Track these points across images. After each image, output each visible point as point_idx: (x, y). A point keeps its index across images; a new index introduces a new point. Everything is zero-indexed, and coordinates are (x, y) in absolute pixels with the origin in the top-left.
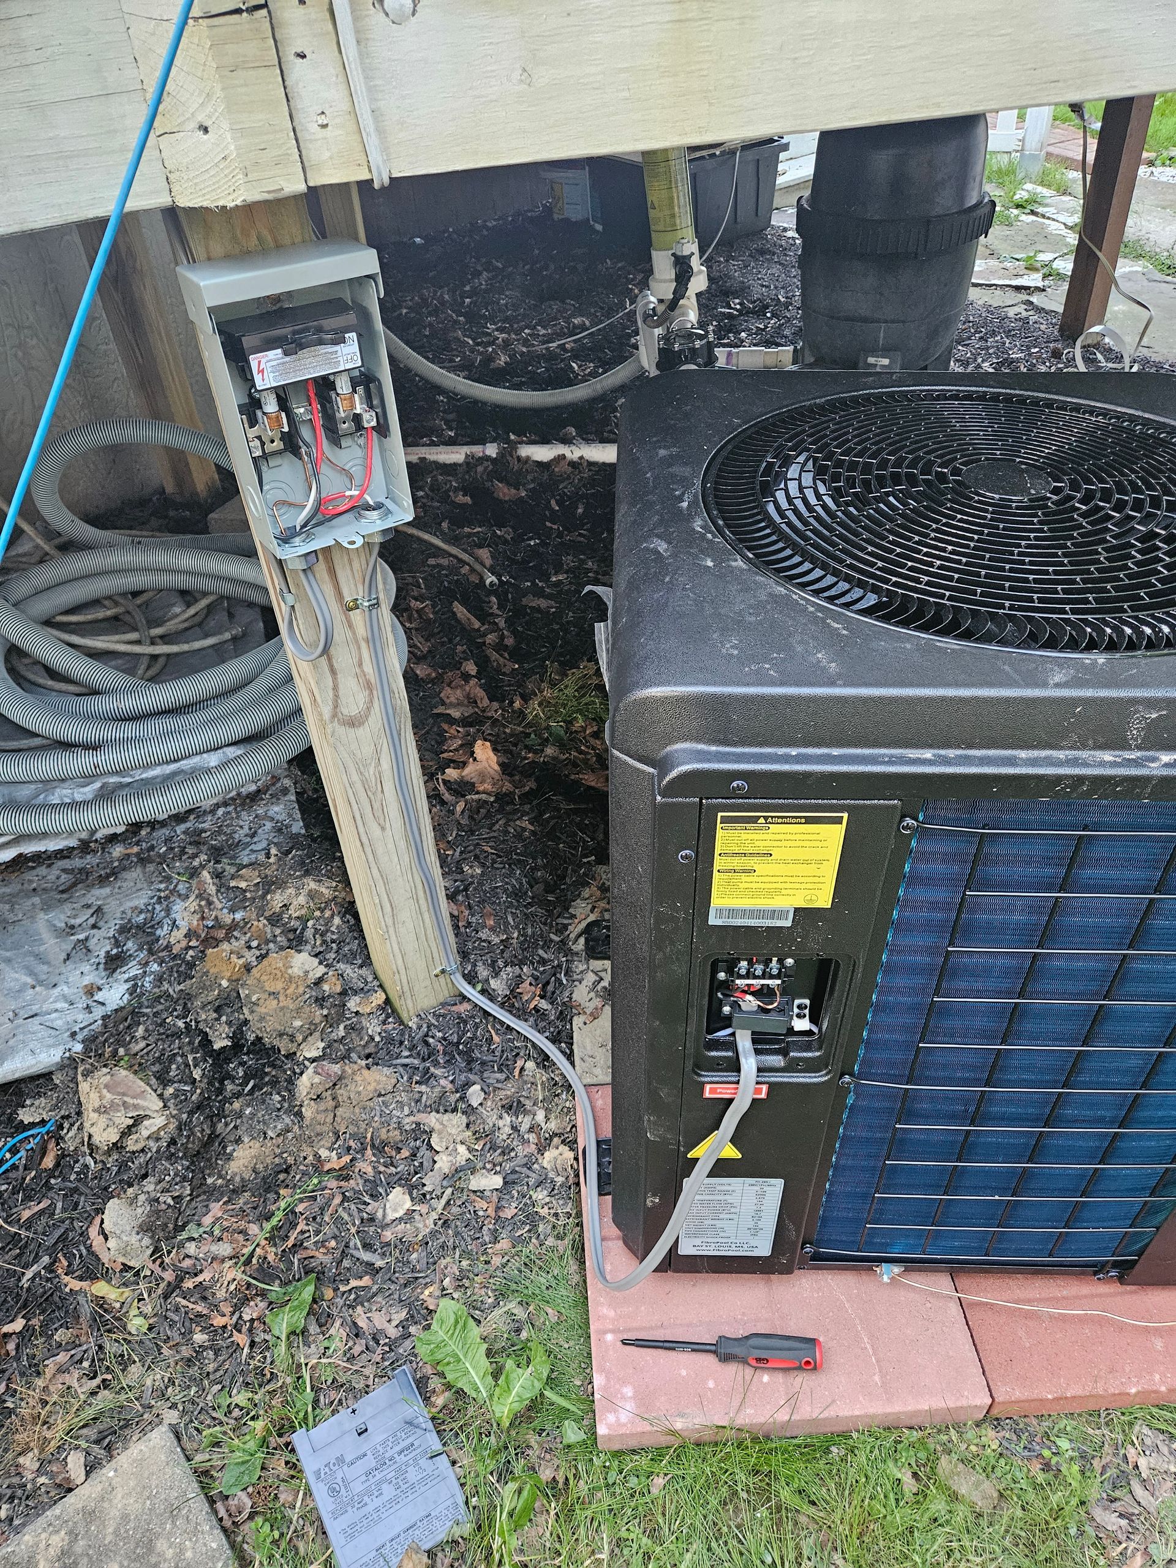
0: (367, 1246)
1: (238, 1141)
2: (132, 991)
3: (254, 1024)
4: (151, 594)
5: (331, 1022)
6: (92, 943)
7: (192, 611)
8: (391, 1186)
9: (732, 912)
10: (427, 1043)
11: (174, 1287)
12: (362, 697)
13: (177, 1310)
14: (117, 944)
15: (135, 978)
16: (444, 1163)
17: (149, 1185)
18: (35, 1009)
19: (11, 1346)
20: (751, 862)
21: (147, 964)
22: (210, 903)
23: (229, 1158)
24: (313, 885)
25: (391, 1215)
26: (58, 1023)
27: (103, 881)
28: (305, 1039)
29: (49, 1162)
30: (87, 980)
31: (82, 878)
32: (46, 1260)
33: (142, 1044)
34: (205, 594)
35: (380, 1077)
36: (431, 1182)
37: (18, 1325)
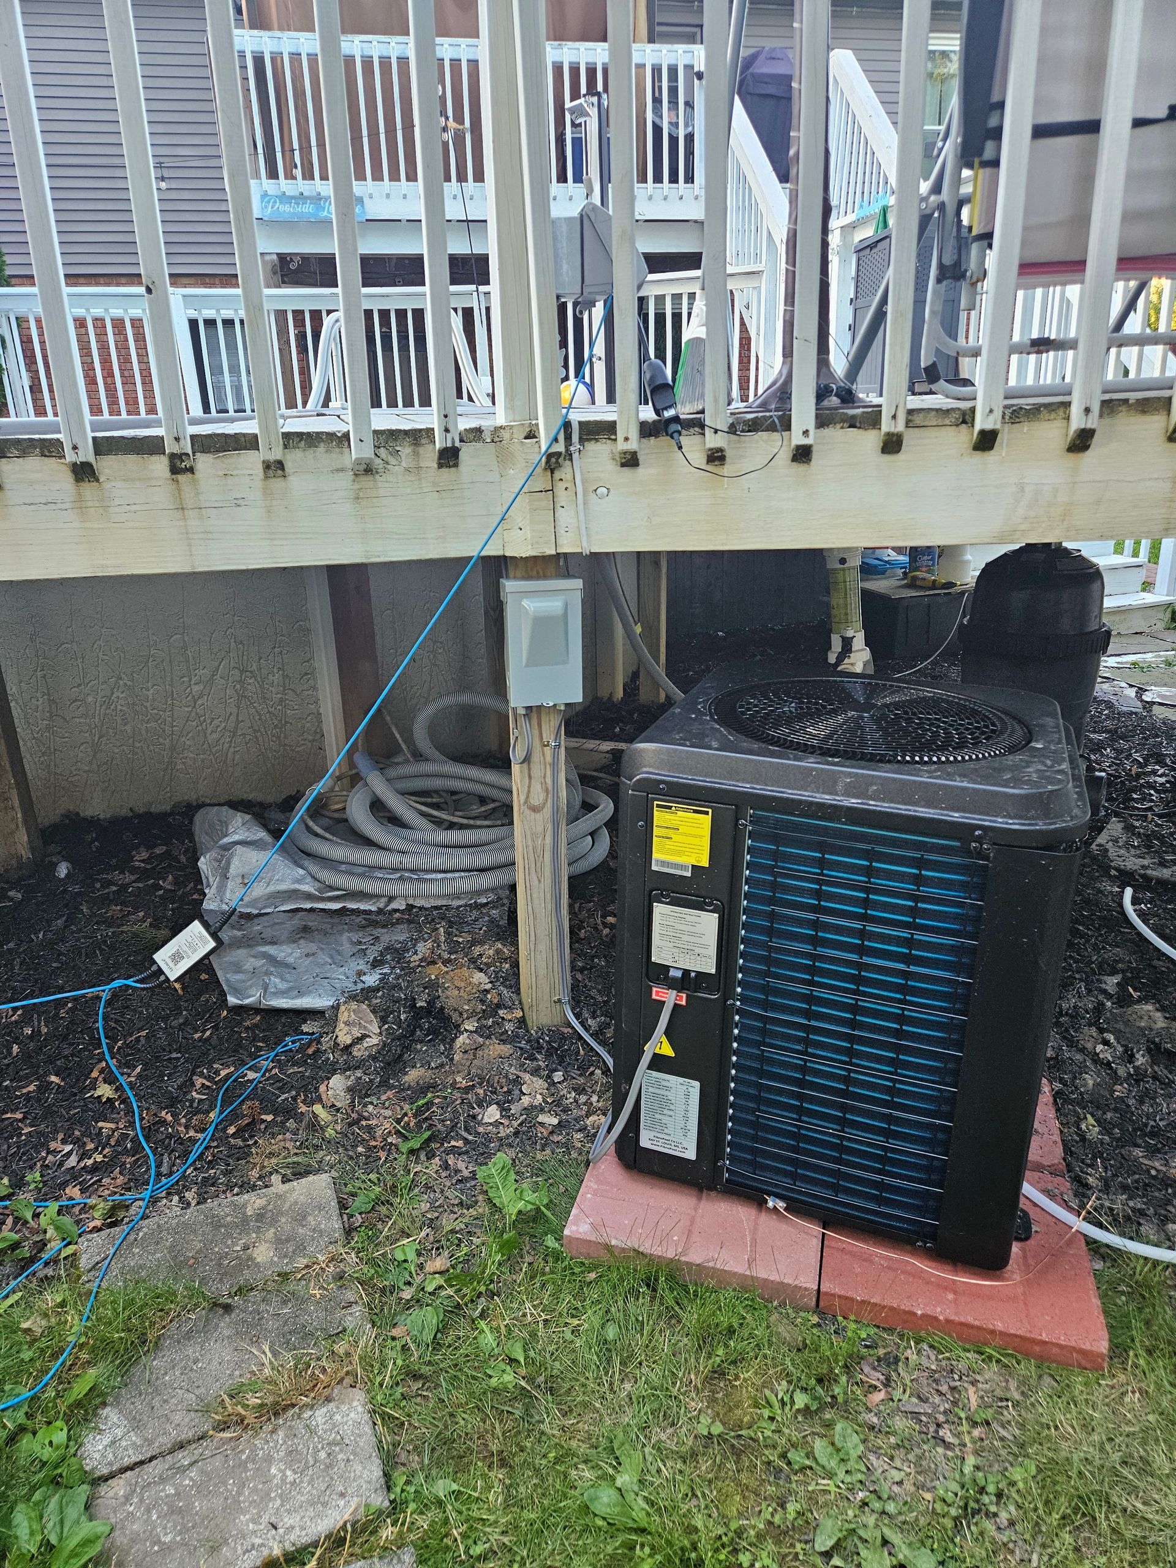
0: (466, 1130)
1: (414, 1067)
2: (381, 980)
3: (442, 999)
4: (462, 796)
5: (485, 1015)
6: (368, 952)
7: (483, 809)
8: (490, 1104)
9: (663, 863)
10: (538, 1042)
11: (356, 1122)
12: (542, 796)
13: (353, 1134)
14: (382, 954)
15: (385, 974)
16: (526, 1101)
17: (359, 1073)
18: (328, 975)
19: (263, 1126)
20: (671, 833)
21: (394, 967)
22: (439, 946)
23: (406, 1073)
24: (500, 946)
25: (486, 1120)
26: (337, 986)
27: (384, 926)
28: (468, 1018)
29: (310, 1051)
30: (360, 968)
31: (374, 924)
32: (294, 1093)
33: (378, 1001)
34: (494, 801)
35: (506, 1049)
36: (515, 1109)
37: (269, 1118)
